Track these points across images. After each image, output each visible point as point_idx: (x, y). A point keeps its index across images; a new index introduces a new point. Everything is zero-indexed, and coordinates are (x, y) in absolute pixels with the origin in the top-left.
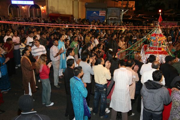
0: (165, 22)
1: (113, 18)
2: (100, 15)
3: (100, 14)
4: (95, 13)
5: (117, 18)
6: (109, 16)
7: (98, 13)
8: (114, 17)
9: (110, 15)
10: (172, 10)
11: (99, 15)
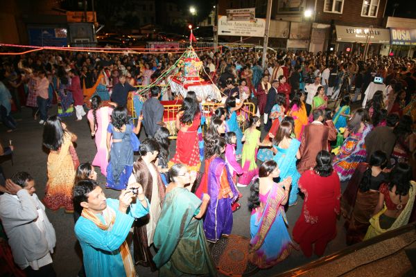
0: (163, 43)
1: (82, 40)
2: (57, 37)
3: (56, 34)
4: (46, 32)
5: (88, 40)
6: (74, 38)
7: (52, 32)
8: (84, 38)
9: (74, 35)
10: (150, 26)
11: (54, 35)
